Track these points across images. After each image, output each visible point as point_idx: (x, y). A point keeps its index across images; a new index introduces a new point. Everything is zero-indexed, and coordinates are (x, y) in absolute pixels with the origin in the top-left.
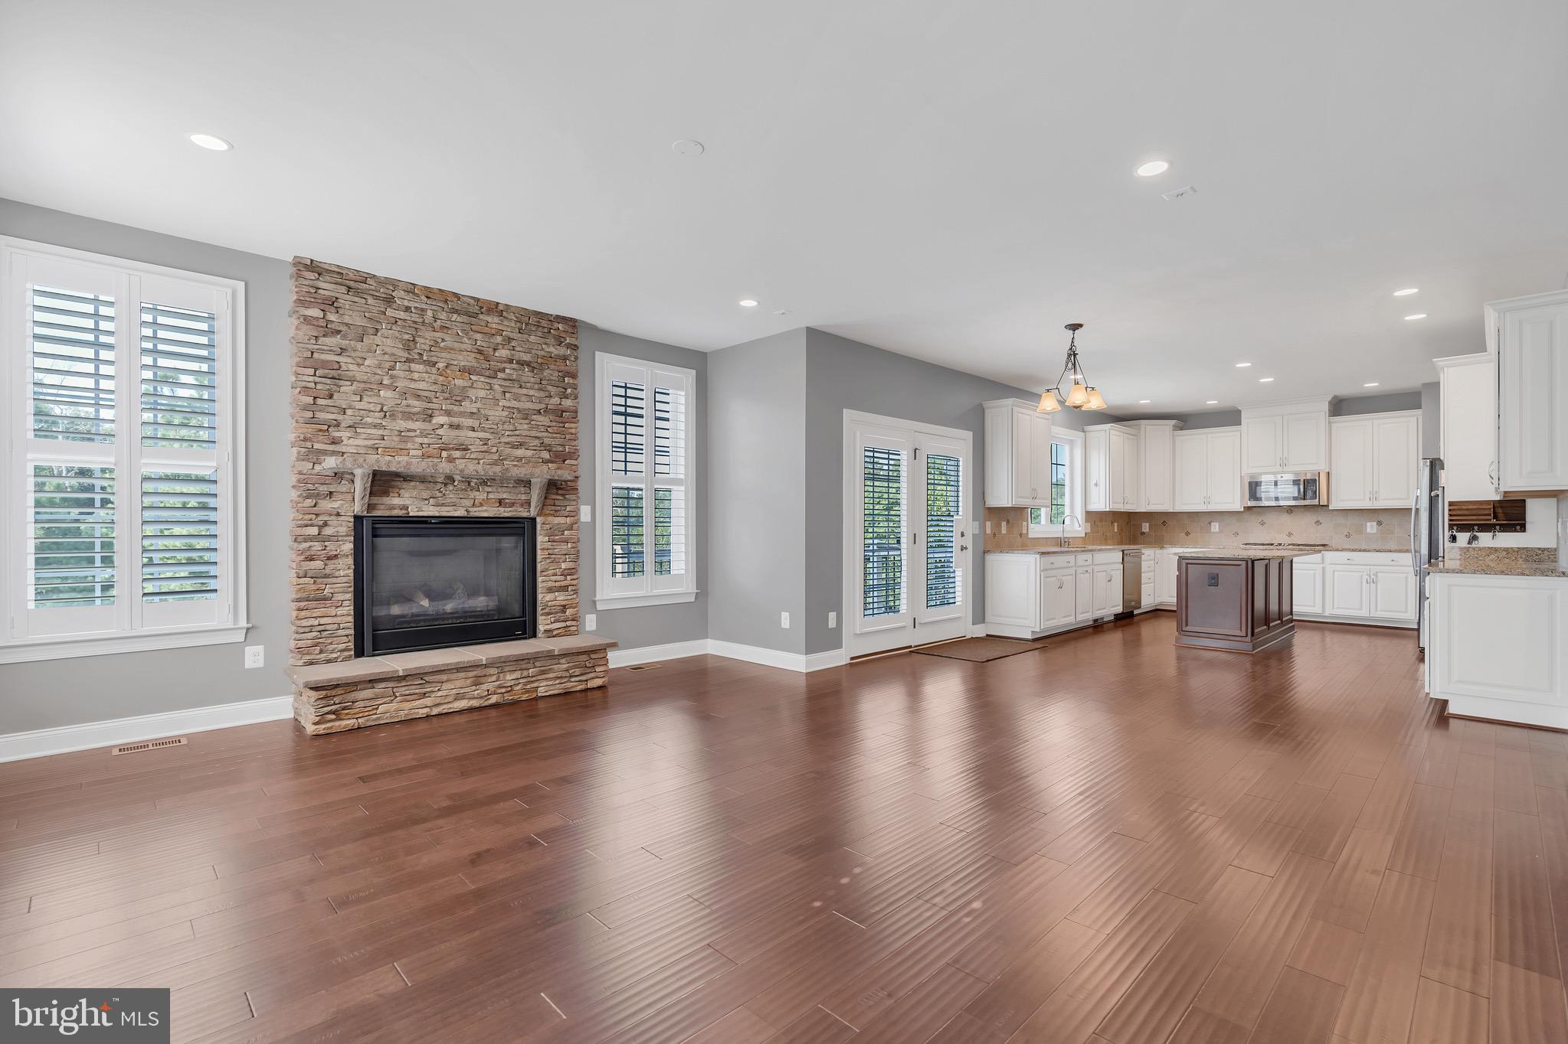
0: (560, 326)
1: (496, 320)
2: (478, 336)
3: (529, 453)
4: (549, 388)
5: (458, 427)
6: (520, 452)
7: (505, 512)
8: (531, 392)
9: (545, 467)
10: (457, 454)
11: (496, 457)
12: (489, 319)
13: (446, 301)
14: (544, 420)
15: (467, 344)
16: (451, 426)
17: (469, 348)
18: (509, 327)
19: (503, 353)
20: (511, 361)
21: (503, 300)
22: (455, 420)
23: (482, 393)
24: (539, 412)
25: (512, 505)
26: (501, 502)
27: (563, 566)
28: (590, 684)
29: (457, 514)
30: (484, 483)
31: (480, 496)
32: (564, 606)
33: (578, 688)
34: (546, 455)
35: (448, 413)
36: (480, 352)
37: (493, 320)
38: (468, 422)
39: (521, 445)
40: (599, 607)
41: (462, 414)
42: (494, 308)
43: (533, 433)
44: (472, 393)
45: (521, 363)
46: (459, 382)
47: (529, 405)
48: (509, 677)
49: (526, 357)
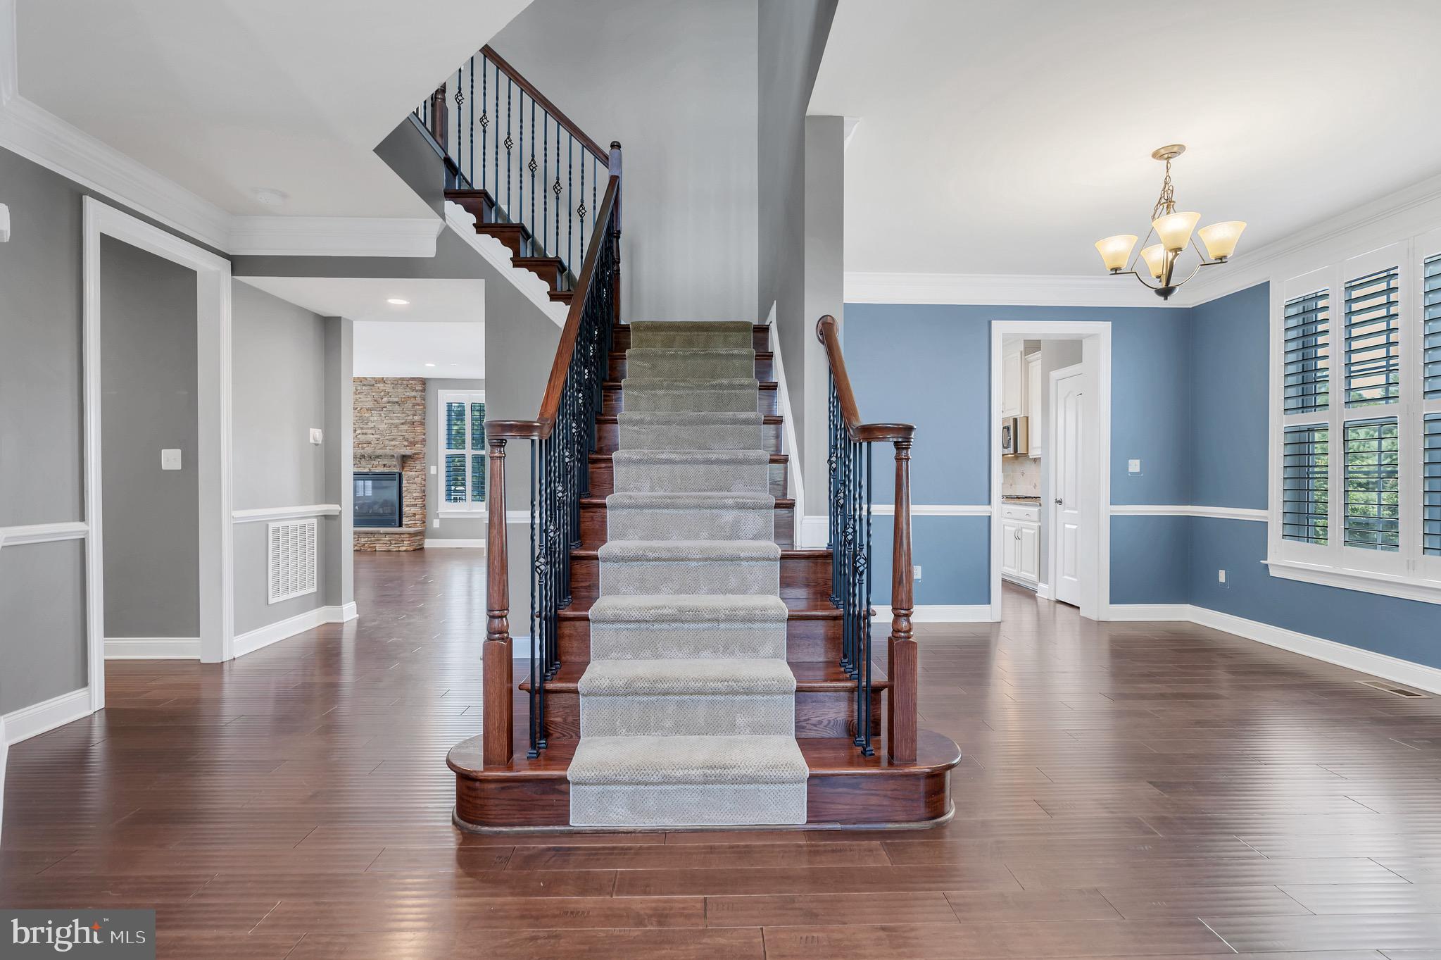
0: (412, 382)
1: (382, 385)
2: (374, 394)
3: (397, 443)
4: (407, 412)
5: (366, 434)
6: (393, 443)
7: (386, 470)
8: (399, 415)
9: (405, 448)
10: (365, 445)
11: (383, 445)
12: (378, 385)
13: (361, 382)
14: (405, 427)
15: (370, 398)
16: (363, 434)
17: (370, 399)
18: (388, 388)
19: (385, 399)
20: (389, 402)
21: (385, 376)
22: (364, 431)
23: (376, 418)
24: (402, 424)
25: (390, 467)
26: (384, 465)
27: (414, 495)
28: (401, 549)
29: (365, 471)
30: (378, 457)
31: (376, 463)
32: (415, 514)
33: (395, 550)
34: (406, 443)
35: (362, 428)
36: (375, 401)
37: (381, 385)
38: (370, 431)
39: (394, 440)
40: (440, 516)
41: (367, 428)
42: (383, 380)
43: (400, 434)
44: (372, 419)
45: (394, 403)
46: (366, 415)
47: (397, 421)
48: (363, 540)
49: (396, 400)
